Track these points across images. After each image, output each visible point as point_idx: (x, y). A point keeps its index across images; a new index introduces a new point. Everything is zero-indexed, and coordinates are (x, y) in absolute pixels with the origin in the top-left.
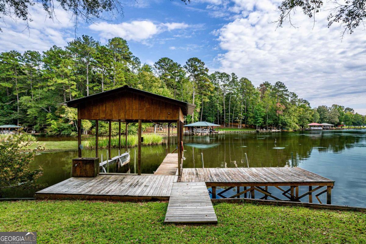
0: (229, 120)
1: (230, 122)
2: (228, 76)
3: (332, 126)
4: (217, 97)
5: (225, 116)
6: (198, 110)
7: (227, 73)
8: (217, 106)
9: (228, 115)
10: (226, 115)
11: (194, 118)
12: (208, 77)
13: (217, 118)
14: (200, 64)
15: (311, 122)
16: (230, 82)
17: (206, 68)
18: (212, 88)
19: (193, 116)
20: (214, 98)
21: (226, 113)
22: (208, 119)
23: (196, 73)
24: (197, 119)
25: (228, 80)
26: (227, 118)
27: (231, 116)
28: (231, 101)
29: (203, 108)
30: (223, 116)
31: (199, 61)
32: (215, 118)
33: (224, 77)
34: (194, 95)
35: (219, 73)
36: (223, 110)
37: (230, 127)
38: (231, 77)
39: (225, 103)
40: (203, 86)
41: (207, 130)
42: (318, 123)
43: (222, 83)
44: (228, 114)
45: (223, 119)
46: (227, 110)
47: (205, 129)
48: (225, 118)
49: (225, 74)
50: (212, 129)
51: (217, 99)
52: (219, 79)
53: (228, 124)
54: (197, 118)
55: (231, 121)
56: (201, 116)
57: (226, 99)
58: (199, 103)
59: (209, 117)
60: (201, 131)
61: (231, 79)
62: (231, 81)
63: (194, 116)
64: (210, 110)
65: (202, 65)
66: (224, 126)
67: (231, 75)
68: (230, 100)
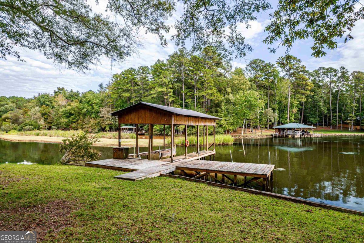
0: (336, 120)
1: (338, 123)
2: (335, 71)
4: (320, 96)
5: (331, 117)
6: (295, 110)
7: (334, 68)
8: (320, 105)
9: (336, 116)
10: (333, 116)
11: (290, 120)
12: (310, 74)
13: (321, 119)
14: (296, 61)
16: (339, 78)
17: (303, 66)
18: (310, 86)
20: (317, 97)
21: (333, 113)
22: (310, 120)
23: (292, 71)
24: (294, 121)
25: (335, 75)
26: (335, 119)
27: (340, 117)
28: (339, 99)
29: (303, 108)
30: (330, 116)
31: (295, 59)
32: (319, 119)
33: (330, 72)
34: (289, 95)
35: (323, 68)
36: (329, 110)
37: (338, 128)
38: (340, 71)
39: (331, 102)
40: (300, 85)
41: (298, 132)
43: (329, 79)
44: (335, 114)
45: (330, 119)
46: (334, 109)
47: (296, 131)
48: (331, 120)
49: (332, 69)
51: (321, 97)
52: (324, 76)
53: (336, 126)
54: (293, 119)
55: (340, 122)
56: (301, 117)
57: (334, 98)
58: (296, 103)
59: (311, 118)
61: (339, 75)
62: (340, 76)
63: (290, 117)
64: (312, 110)
65: (299, 62)
66: (330, 128)
67: (339, 70)
68: (338, 98)
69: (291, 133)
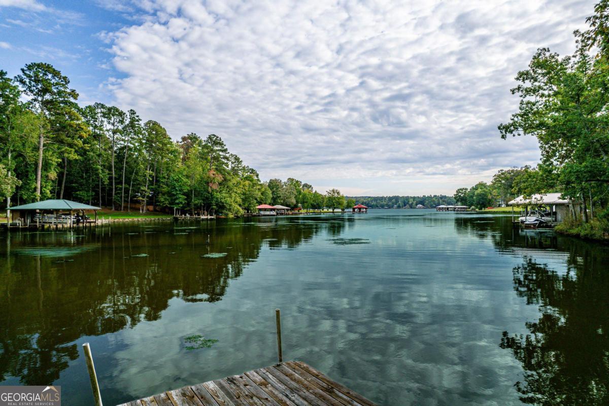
0: (121, 197)
1: (125, 201)
2: (121, 114)
3: (288, 210)
4: (98, 153)
5: (114, 190)
6: (53, 175)
7: (121, 109)
8: (97, 170)
9: (121, 189)
10: (116, 188)
11: (41, 193)
12: (79, 110)
13: (97, 194)
14: (57, 79)
15: (260, 203)
16: (125, 127)
17: (73, 91)
18: (86, 133)
19: (39, 186)
20: (92, 154)
21: (116, 184)
22: (77, 194)
23: (48, 97)
24: (49, 195)
25: (122, 122)
26: (119, 193)
27: (127, 191)
28: (126, 162)
29: (65, 172)
30: (111, 190)
31: (56, 74)
32: (94, 194)
33: (113, 115)
34: (42, 144)
35: (103, 106)
36: (110, 178)
37: (124, 210)
38: (128, 117)
39: (115, 166)
40: (64, 127)
41: (68, 217)
42: (270, 204)
43: (110, 127)
44: (121, 186)
45: (111, 195)
46: (118, 179)
47: (63, 216)
48: (114, 195)
49: (117, 110)
50: (80, 216)
51: (99, 155)
52: (103, 119)
53: (120, 206)
54: (48, 192)
55: (126, 199)
56: (61, 189)
57: (118, 159)
58: (55, 160)
59: (80, 191)
60: (53, 220)
61: (127, 122)
62: (128, 124)
63: (41, 187)
64: (82, 177)
65: (64, 83)
66: (112, 209)
67: (128, 114)
68: (125, 160)
69: (52, 220)
